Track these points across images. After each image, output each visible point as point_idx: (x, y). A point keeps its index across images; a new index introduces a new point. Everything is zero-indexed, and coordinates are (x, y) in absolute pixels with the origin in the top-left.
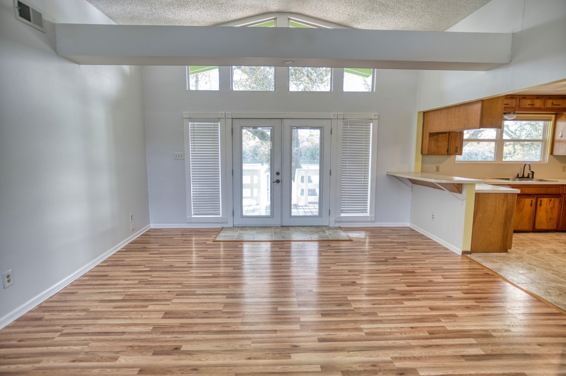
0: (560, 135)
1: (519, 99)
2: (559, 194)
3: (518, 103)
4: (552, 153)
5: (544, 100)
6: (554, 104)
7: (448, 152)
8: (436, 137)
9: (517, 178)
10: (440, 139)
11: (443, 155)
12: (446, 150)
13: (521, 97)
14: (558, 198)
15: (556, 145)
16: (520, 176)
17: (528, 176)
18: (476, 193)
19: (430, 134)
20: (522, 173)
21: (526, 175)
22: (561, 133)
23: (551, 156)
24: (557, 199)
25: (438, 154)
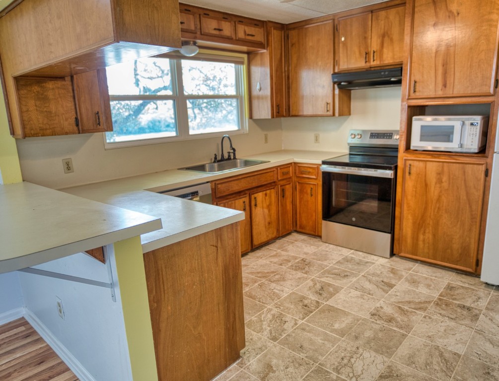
0: (258, 87)
1: (198, 16)
2: (274, 182)
3: (198, 23)
4: (251, 117)
5: (233, 23)
6: (247, 33)
7: (77, 125)
8: (36, 88)
9: (214, 162)
10: (50, 94)
11: (67, 133)
12: (73, 121)
13: (201, 12)
14: (274, 188)
15: (255, 103)
16: (219, 158)
17: (229, 156)
18: (146, 256)
19: (17, 79)
20: (221, 153)
21: (226, 156)
22: (258, 84)
23: (251, 120)
24: (273, 190)
25: (54, 134)
